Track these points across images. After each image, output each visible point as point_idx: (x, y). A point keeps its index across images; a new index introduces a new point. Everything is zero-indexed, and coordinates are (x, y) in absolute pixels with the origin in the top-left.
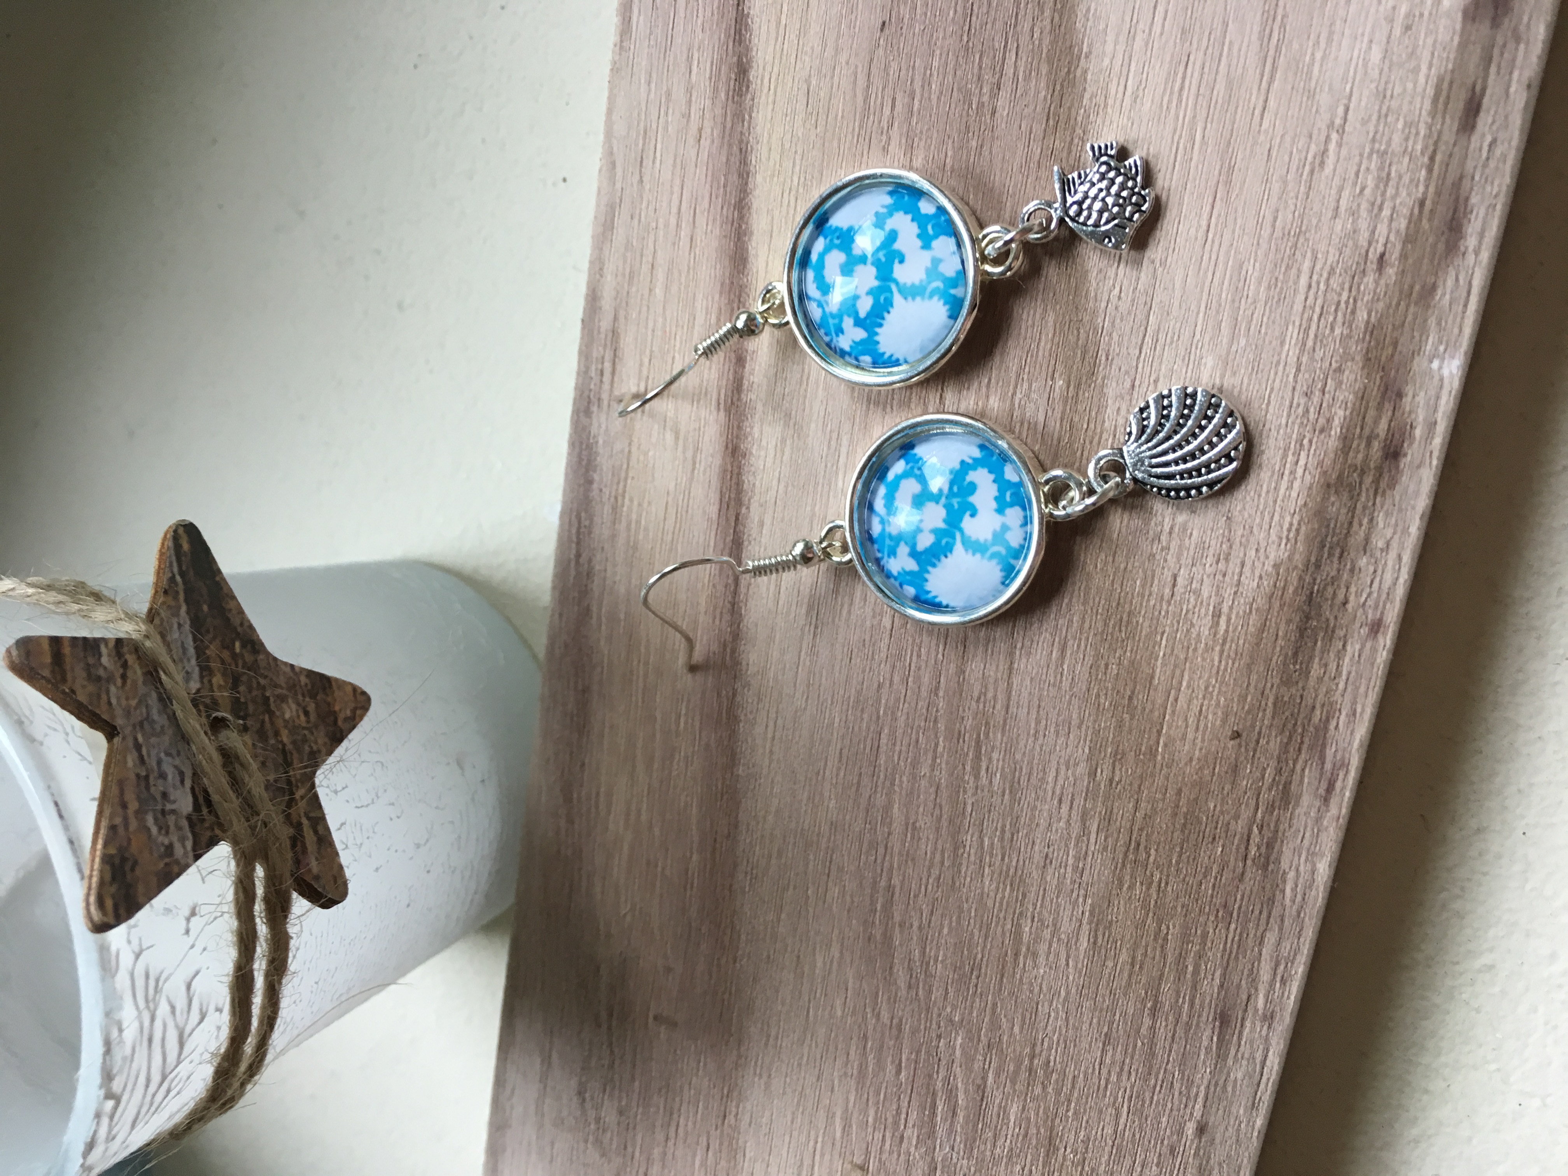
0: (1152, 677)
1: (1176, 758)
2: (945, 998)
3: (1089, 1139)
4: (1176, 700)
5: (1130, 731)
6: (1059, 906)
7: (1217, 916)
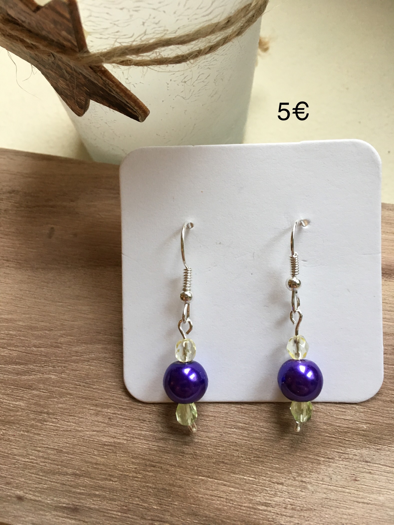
0: (234, 473)
1: (197, 485)
2: (73, 370)
3: (11, 441)
4: (225, 485)
5: (207, 462)
6: (122, 427)
7: (124, 506)
